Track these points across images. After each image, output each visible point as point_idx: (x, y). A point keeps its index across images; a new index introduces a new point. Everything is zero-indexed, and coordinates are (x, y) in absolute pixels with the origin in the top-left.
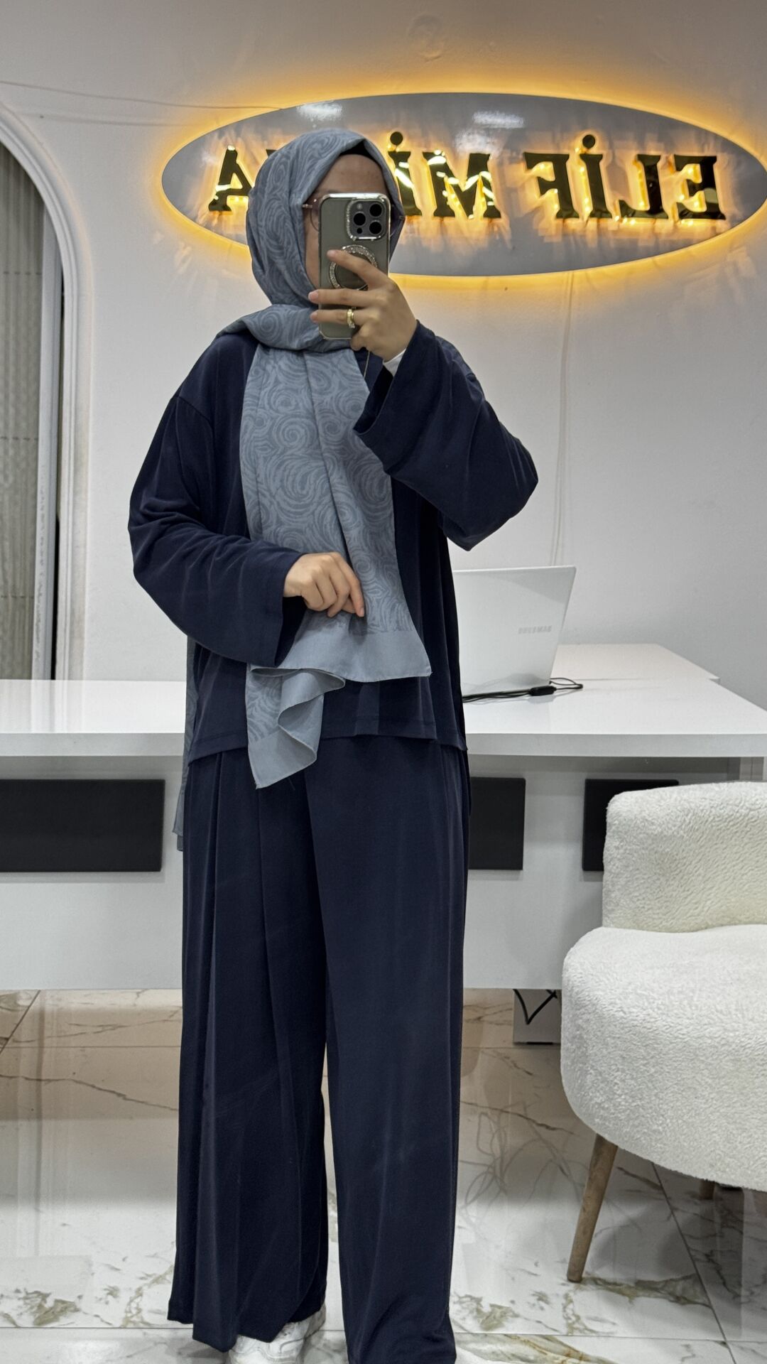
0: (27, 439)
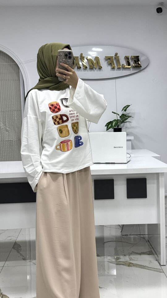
0: (20, 111)
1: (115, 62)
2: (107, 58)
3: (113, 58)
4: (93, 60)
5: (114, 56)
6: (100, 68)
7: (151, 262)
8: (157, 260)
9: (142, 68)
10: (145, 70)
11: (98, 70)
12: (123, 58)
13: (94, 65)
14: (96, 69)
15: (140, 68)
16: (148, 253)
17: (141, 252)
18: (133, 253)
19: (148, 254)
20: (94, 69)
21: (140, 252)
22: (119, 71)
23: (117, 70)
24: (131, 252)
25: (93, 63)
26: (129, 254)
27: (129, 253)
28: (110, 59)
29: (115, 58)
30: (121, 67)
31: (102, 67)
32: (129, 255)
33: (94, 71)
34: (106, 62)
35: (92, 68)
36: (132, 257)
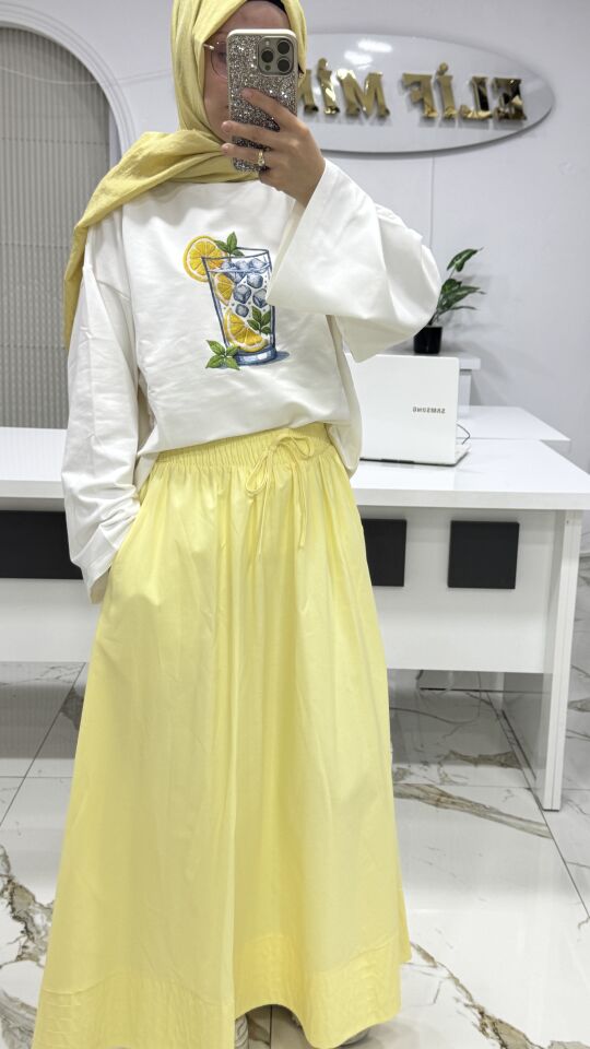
1: (436, 95)
2: (410, 81)
3: (432, 81)
4: (360, 83)
5: (433, 72)
6: (383, 114)
7: (513, 796)
8: (529, 789)
9: (526, 124)
10: (538, 131)
11: (376, 121)
12: (467, 82)
13: (363, 101)
14: (367, 115)
15: (521, 124)
16: (503, 761)
17: (480, 756)
18: (452, 756)
19: (502, 765)
20: (362, 116)
21: (476, 756)
22: (450, 130)
23: (440, 126)
24: (446, 753)
25: (359, 95)
26: (438, 759)
27: (439, 756)
28: (418, 83)
29: (438, 83)
30: (455, 112)
31: (387, 112)
32: (439, 763)
33: (361, 123)
34: (406, 94)
35: (354, 113)
36: (450, 769)
